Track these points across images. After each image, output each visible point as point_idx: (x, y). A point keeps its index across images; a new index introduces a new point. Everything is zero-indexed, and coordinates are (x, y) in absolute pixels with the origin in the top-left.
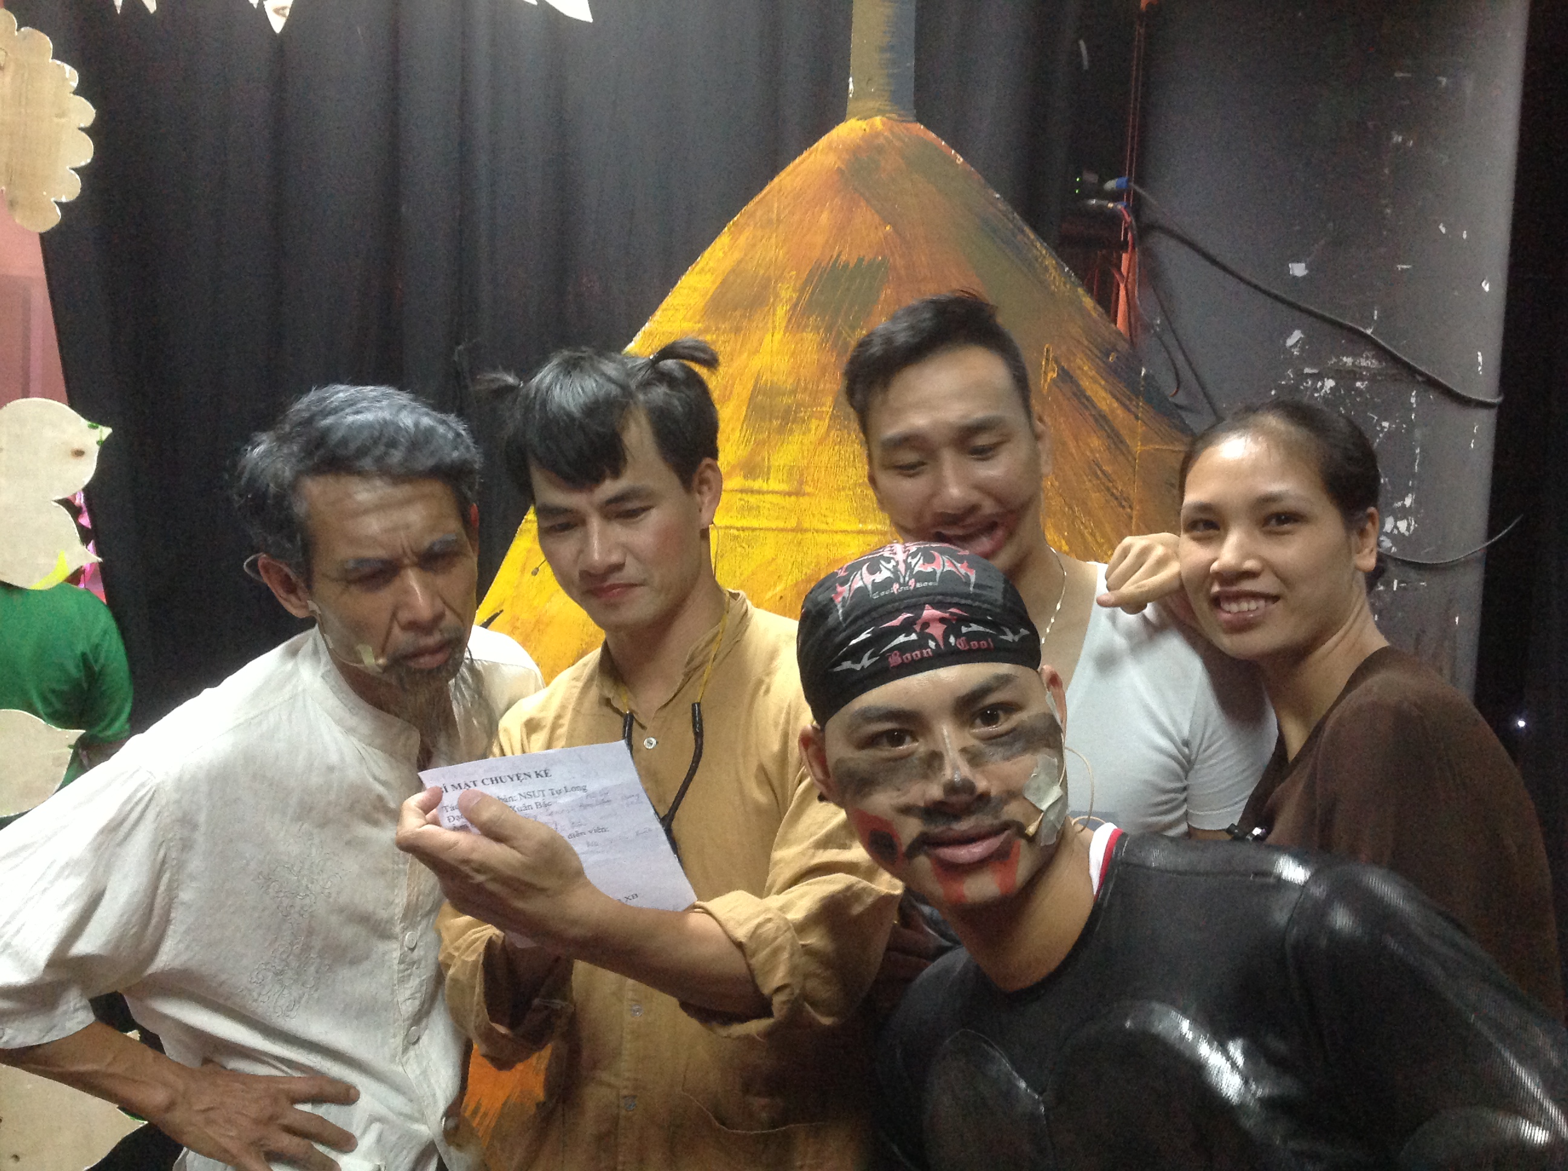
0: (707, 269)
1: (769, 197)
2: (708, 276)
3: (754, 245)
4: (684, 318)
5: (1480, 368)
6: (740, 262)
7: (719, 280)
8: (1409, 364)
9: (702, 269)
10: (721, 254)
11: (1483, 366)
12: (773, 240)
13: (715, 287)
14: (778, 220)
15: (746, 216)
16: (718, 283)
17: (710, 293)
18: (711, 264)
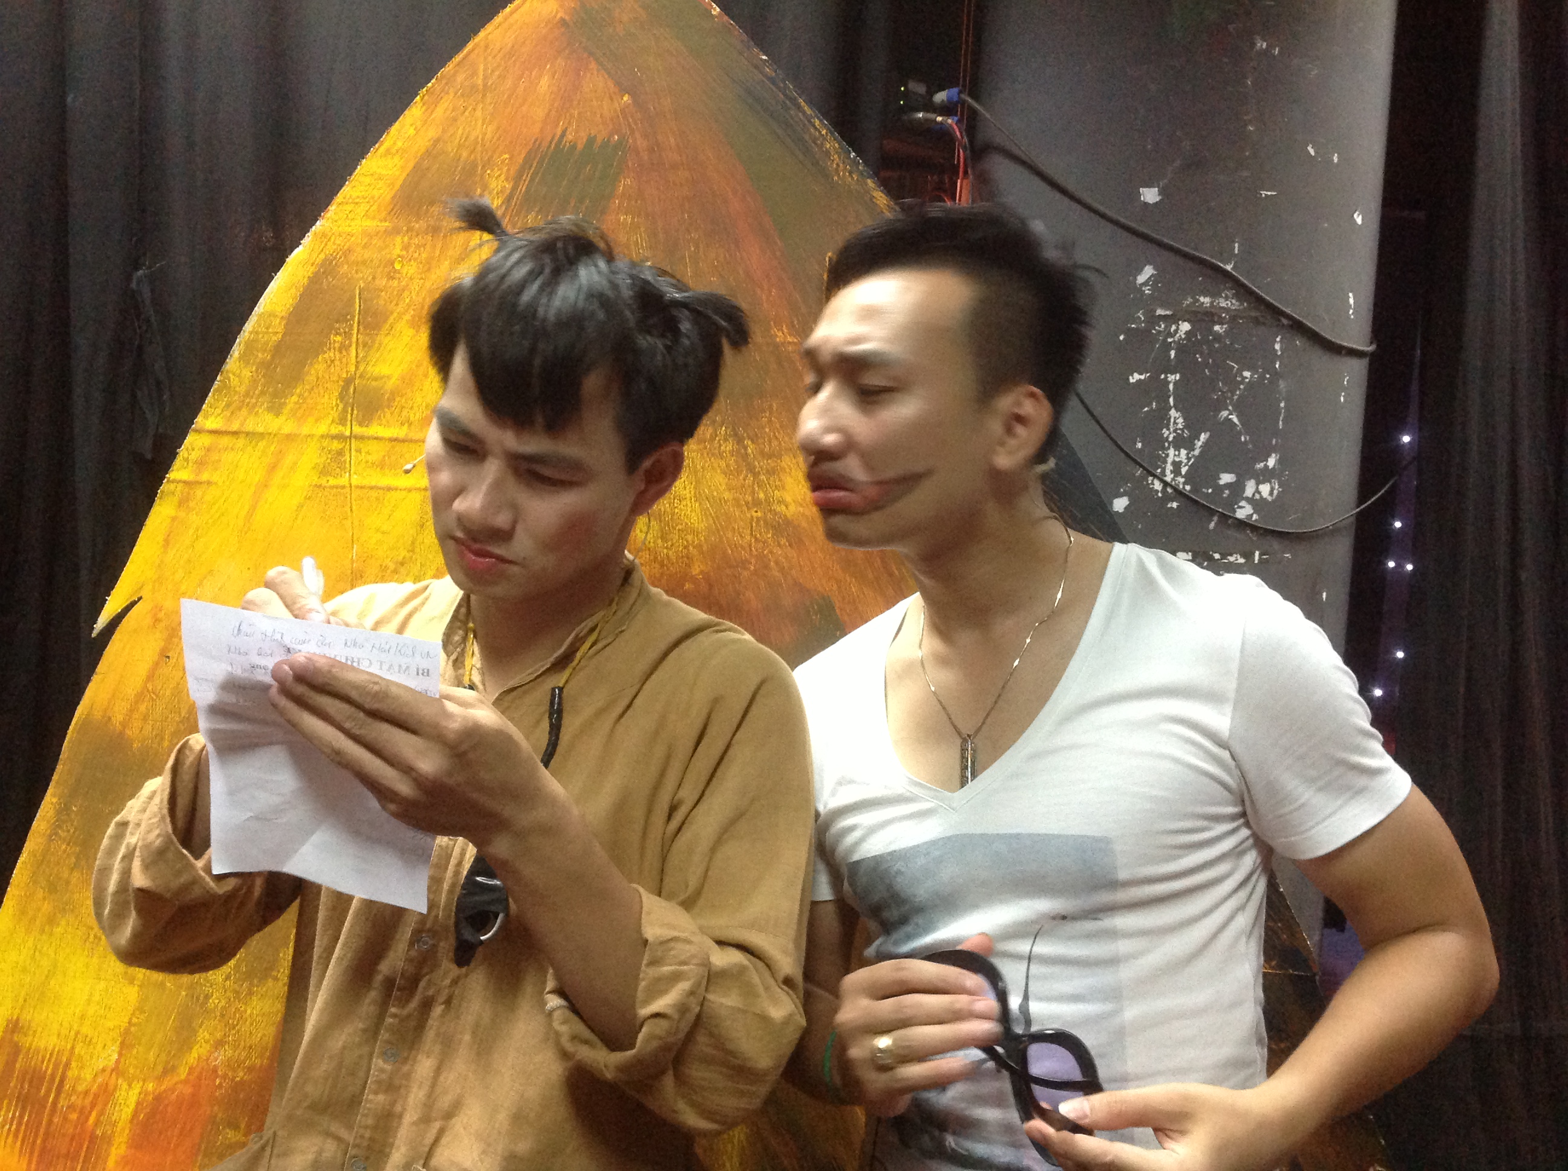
0: (394, 151)
1: (473, 56)
2: (396, 159)
3: (455, 120)
4: (366, 215)
5: (1351, 311)
6: (437, 141)
7: (411, 165)
8: (1272, 304)
9: (388, 152)
10: (412, 131)
11: (1354, 309)
12: (479, 113)
13: (404, 175)
14: (485, 85)
15: (444, 82)
16: (407, 171)
17: (400, 182)
18: (399, 144)
